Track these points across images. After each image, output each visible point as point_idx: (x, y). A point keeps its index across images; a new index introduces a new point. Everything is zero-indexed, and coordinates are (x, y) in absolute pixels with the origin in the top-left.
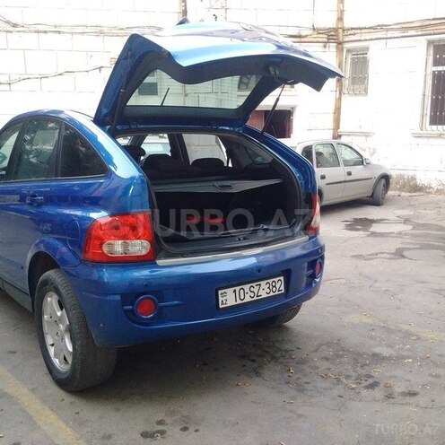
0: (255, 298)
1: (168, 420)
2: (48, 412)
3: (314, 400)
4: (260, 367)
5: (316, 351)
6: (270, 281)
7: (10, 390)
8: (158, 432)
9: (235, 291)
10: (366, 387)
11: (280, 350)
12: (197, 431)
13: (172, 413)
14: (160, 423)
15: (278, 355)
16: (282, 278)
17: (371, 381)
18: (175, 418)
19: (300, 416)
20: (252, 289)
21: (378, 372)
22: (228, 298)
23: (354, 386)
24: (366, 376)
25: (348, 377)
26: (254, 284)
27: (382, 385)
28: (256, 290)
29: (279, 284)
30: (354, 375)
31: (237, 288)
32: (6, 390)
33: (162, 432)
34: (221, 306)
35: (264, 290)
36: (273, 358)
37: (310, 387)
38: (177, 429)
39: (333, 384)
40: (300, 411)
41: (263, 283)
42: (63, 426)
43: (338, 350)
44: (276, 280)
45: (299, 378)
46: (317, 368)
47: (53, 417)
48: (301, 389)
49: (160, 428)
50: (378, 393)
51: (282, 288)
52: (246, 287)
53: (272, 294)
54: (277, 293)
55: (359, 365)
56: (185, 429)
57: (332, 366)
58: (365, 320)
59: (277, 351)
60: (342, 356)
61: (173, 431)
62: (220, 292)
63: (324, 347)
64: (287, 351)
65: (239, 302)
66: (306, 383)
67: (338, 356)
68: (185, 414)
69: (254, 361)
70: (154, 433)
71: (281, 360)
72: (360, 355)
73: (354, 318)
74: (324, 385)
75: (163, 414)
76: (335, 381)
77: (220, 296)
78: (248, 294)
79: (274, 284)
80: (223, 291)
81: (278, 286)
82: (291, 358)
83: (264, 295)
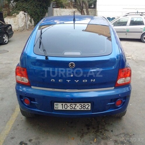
0: (73, 109)
6: (82, 104)
9: (62, 104)
14: (30, 141)
16: (89, 104)
20: (71, 105)
22: (59, 106)
26: (73, 104)
28: (74, 106)
29: (88, 106)
31: (64, 104)
34: (55, 109)
35: (78, 107)
41: (78, 104)
44: (86, 104)
51: (90, 108)
52: (69, 104)
53: (82, 109)
54: (86, 109)
62: (55, 103)
65: (64, 109)
77: (55, 105)
78: (69, 107)
79: (84, 106)
80: (57, 103)
81: (86, 107)
82: (103, 134)
83: (78, 109)
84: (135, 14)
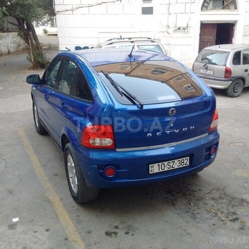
0: (171, 169)
1: (120, 226)
2: (66, 213)
3: (198, 225)
4: (176, 200)
5: (209, 193)
6: (181, 160)
7: (51, 198)
8: (114, 233)
9: (159, 165)
10: (231, 220)
11: (189, 190)
12: (133, 235)
13: (123, 222)
14: (116, 227)
15: (188, 193)
16: (188, 158)
17: (235, 217)
18: (124, 225)
19: (188, 234)
20: (169, 164)
21: (240, 211)
22: (155, 168)
23: (223, 219)
24: (232, 213)
25: (222, 212)
26: (170, 162)
27: (240, 221)
28: (171, 164)
29: (186, 161)
30: (226, 211)
31: (160, 164)
32: (49, 198)
33: (116, 233)
34: (150, 173)
35: (176, 164)
36: (185, 195)
37: (199, 216)
38: (123, 232)
39: (213, 216)
40: (189, 231)
41: (176, 161)
42: (71, 222)
43: (223, 194)
44: (184, 159)
45: (194, 210)
46: (207, 204)
47: (67, 217)
48: (193, 216)
49: (115, 230)
50: (237, 225)
51: (188, 163)
52: (166, 163)
53: (181, 166)
54: (184, 166)
55: (231, 205)
56: (127, 233)
57: (215, 204)
58: (244, 174)
59: (187, 191)
60: (223, 199)
61: (121, 233)
62: (150, 166)
63: (214, 191)
64: (193, 191)
65: (161, 170)
66: (198, 214)
67: (221, 198)
68: (129, 224)
69: (173, 195)
70: (112, 233)
71: (188, 197)
72: (233, 199)
73: (239, 173)
74: (207, 216)
75: (118, 222)
76: (214, 215)
77: (150, 168)
78: (166, 166)
79: (183, 161)
80: (152, 165)
81: (185, 162)
82: (194, 196)
83: (176, 167)
84: (117, 40)
